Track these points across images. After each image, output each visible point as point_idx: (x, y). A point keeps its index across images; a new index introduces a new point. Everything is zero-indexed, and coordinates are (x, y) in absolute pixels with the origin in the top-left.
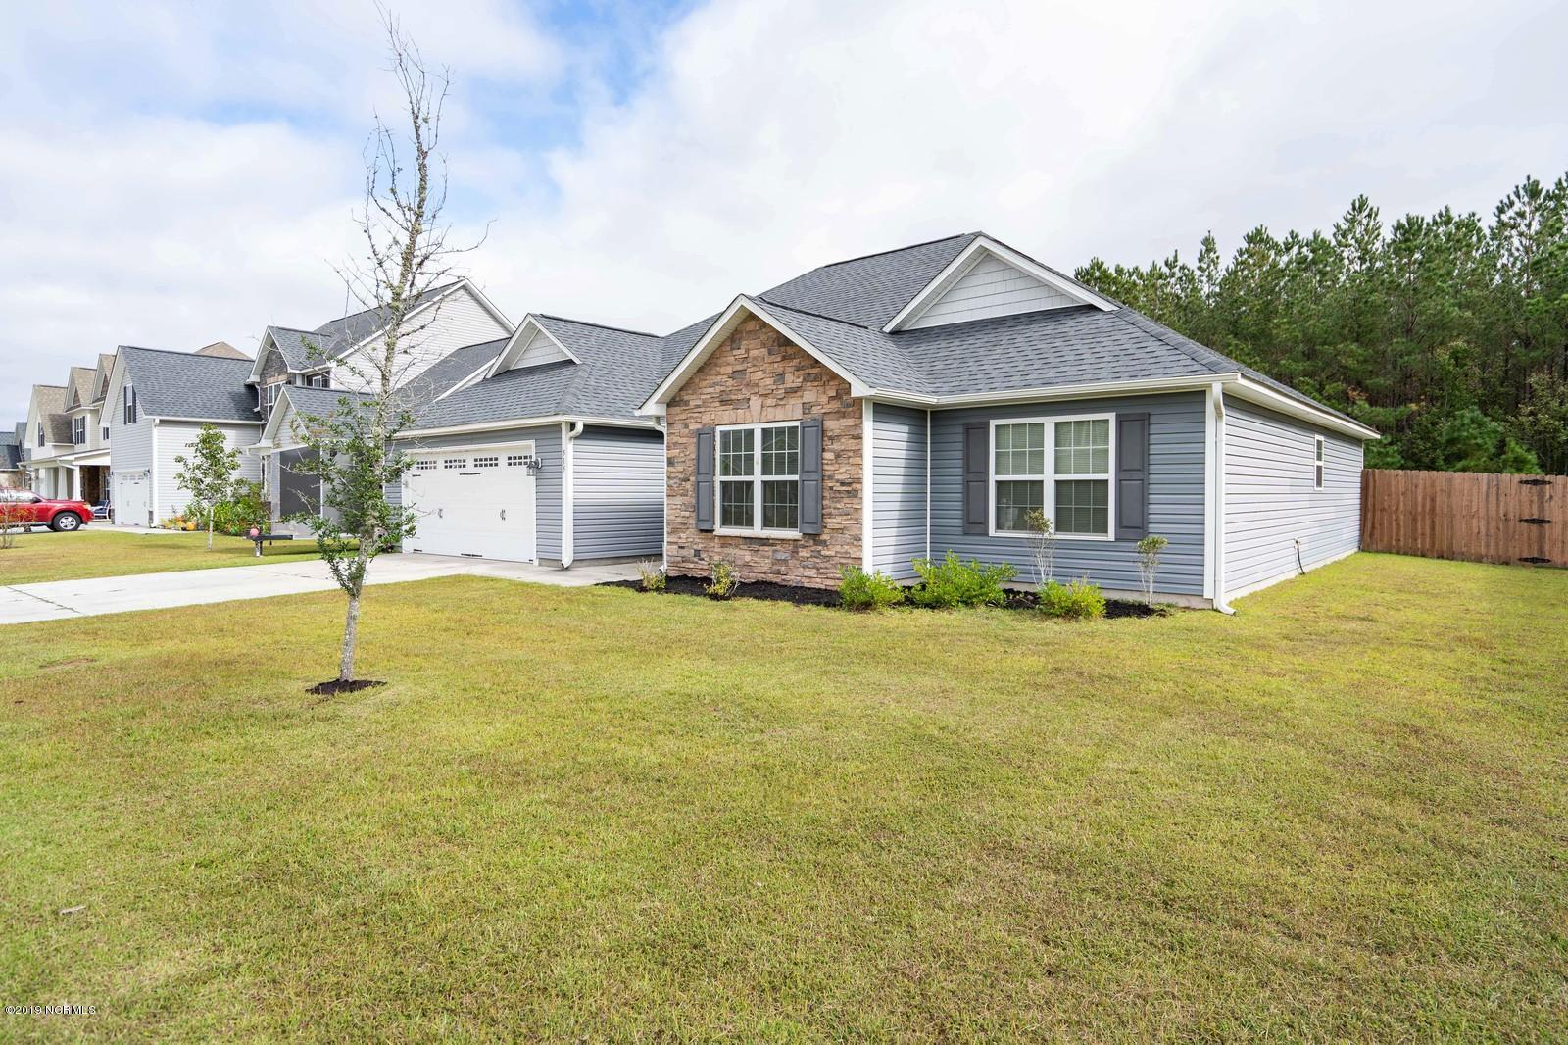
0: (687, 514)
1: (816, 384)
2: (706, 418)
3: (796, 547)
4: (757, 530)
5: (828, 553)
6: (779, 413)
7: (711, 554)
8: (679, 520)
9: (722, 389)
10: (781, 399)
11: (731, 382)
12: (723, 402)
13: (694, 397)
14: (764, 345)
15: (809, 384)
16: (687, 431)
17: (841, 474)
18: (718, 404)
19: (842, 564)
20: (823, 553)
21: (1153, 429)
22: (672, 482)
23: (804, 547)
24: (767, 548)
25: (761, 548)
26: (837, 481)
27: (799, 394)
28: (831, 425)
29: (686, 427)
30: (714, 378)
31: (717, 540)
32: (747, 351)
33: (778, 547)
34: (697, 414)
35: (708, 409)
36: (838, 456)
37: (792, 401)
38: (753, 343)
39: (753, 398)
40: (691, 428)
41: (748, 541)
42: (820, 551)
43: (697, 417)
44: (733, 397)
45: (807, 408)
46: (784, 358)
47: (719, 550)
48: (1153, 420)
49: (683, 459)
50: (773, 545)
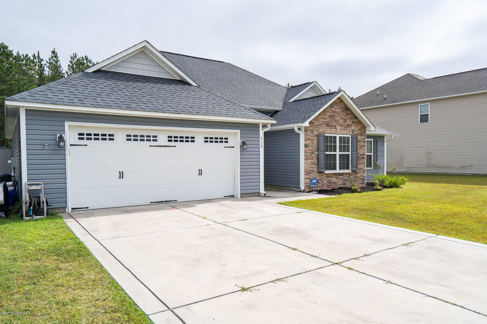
0: (313, 166)
1: (355, 124)
2: (321, 131)
3: (350, 175)
4: (338, 171)
5: (358, 176)
6: (345, 132)
7: (322, 181)
8: (310, 169)
9: (327, 120)
10: (346, 127)
11: (329, 119)
12: (327, 125)
13: (316, 121)
14: (340, 108)
15: (353, 124)
16: (313, 134)
17: (361, 152)
18: (325, 126)
19: (361, 179)
20: (357, 176)
21: (378, 143)
22: (307, 154)
23: (352, 175)
24: (341, 176)
25: (339, 177)
26: (360, 154)
27: (350, 127)
28: (359, 137)
29: (313, 132)
30: (324, 116)
31: (325, 175)
32: (336, 109)
33: (344, 176)
34: (317, 128)
35: (321, 127)
36: (360, 147)
37: (349, 129)
38: (337, 107)
39: (337, 125)
40: (314, 133)
41: (335, 175)
42: (356, 176)
43: (317, 130)
44: (331, 124)
45: (353, 131)
46: (347, 114)
47: (326, 179)
48: (378, 141)
49: (312, 145)
50: (343, 175)
